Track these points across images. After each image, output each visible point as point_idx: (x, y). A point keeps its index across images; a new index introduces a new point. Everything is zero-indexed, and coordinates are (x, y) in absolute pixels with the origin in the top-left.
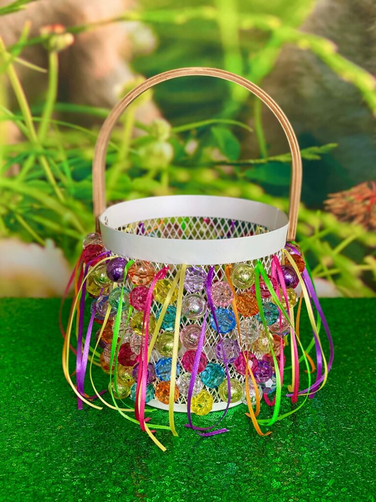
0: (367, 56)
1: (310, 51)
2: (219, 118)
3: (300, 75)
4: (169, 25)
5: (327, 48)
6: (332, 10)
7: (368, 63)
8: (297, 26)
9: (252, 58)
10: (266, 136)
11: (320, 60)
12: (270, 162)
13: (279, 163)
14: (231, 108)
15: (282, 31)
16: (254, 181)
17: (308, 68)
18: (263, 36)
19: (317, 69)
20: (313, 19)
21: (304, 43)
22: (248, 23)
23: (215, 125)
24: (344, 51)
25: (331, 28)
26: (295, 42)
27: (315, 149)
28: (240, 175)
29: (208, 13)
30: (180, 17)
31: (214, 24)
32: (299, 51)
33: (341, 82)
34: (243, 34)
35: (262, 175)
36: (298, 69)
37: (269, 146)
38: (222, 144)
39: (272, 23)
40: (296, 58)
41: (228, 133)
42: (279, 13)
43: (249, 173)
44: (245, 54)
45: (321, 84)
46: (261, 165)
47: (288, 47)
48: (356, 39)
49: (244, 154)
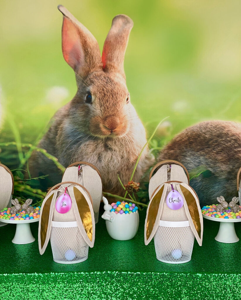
0: (55, 153)
1: (40, 152)
2: (18, 169)
3: (38, 158)
4: (4, 146)
5: (44, 151)
6: (45, 142)
7: (55, 155)
8: (36, 146)
9: (25, 154)
10: (30, 173)
11: (43, 154)
12: (32, 179)
13: (34, 179)
14: (21, 166)
15: (33, 147)
16: (28, 185)
17: (40, 156)
18: (28, 149)
19: (42, 156)
20: (40, 144)
21: (38, 150)
22: (24, 145)
23: (17, 170)
24: (48, 152)
25: (45, 146)
26: (36, 150)
27: (43, 176)
28: (24, 183)
29: (14, 143)
30: (7, 144)
31: (15, 146)
32: (37, 152)
33: (49, 159)
34: (23, 148)
35: (30, 183)
36: (37, 156)
37: (31, 176)
38: (19, 176)
39: (30, 145)
40: (36, 154)
41: (21, 172)
42: (31, 143)
43: (27, 182)
44: (24, 153)
45: (43, 160)
46: (30, 180)
47: (34, 151)
48: (51, 149)
49: (25, 178)
